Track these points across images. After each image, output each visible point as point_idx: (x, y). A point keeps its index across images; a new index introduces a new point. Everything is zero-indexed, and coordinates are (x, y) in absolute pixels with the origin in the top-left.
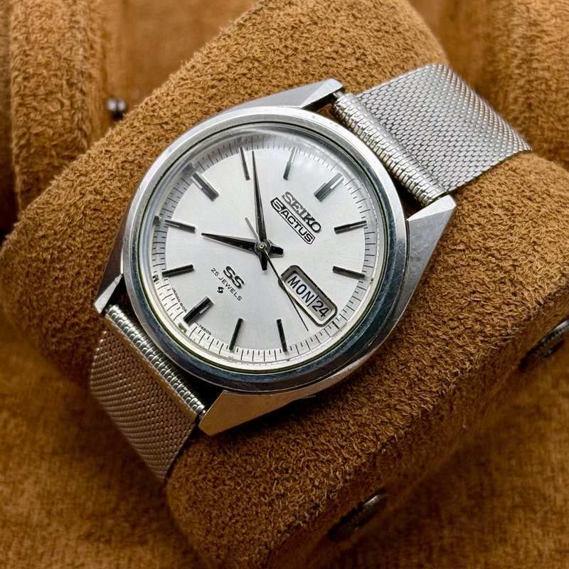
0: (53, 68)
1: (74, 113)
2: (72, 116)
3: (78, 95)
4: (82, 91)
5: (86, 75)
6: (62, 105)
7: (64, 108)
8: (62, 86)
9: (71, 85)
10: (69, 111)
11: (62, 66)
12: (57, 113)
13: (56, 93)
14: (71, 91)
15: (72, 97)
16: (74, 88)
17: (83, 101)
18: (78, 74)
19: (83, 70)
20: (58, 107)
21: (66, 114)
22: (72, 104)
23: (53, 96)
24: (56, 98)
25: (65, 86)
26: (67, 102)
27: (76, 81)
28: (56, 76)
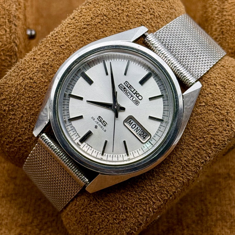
0: (2, 14)
1: (11, 35)
2: (11, 36)
3: (13, 26)
4: (15, 25)
5: (17, 17)
6: (6, 31)
7: (7, 33)
8: (6, 22)
9: (10, 22)
10: (9, 34)
11: (6, 13)
12: (3, 35)
13: (3, 25)
14: (10, 25)
15: (11, 27)
16: (11, 23)
17: (16, 29)
18: (13, 17)
19: (16, 15)
20: (4, 32)
21: (8, 36)
22: (10, 31)
23: (2, 27)
24: (3, 28)
25: (7, 22)
26: (8, 30)
27: (12, 20)
28: (3, 18)
